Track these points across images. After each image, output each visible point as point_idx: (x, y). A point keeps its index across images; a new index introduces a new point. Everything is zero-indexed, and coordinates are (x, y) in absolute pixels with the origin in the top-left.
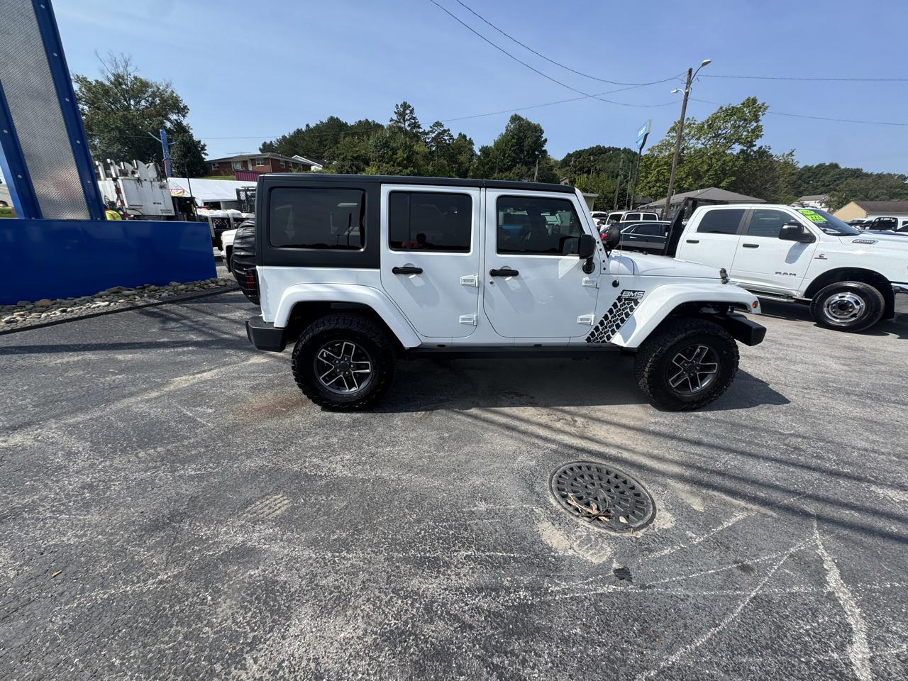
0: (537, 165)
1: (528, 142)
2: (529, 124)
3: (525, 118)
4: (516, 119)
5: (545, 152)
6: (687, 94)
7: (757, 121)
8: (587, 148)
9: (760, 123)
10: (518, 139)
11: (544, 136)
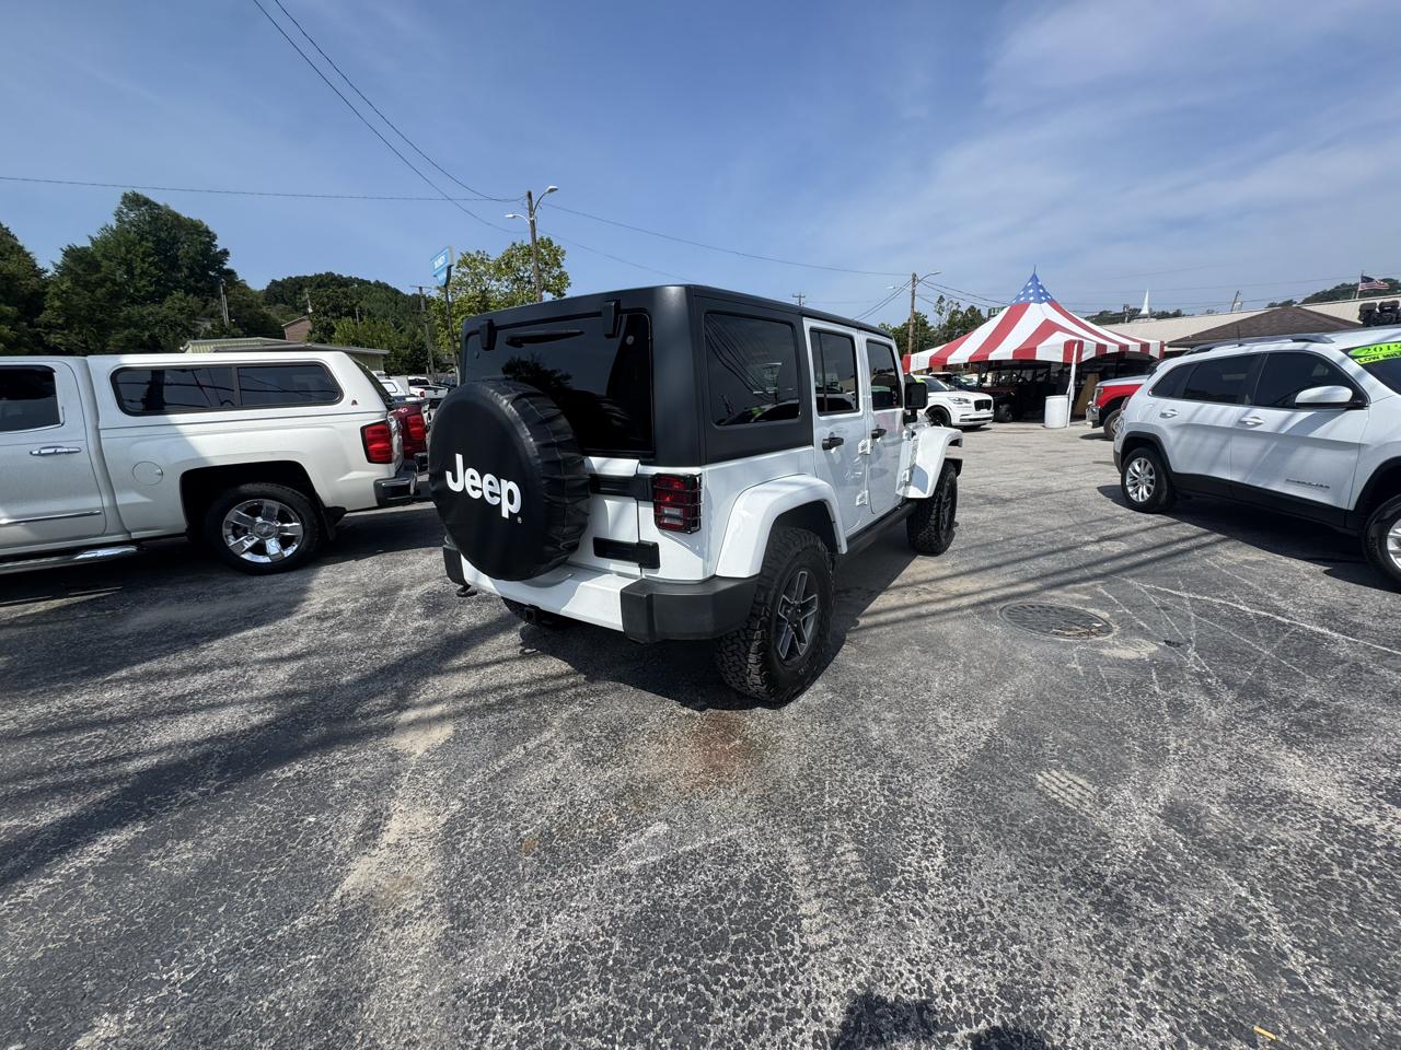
0: (223, 297)
1: (184, 250)
2: (177, 217)
3: (161, 204)
4: (134, 201)
5: (231, 273)
6: (533, 223)
7: (559, 266)
8: (309, 275)
9: (563, 270)
10: (158, 241)
11: (220, 244)
